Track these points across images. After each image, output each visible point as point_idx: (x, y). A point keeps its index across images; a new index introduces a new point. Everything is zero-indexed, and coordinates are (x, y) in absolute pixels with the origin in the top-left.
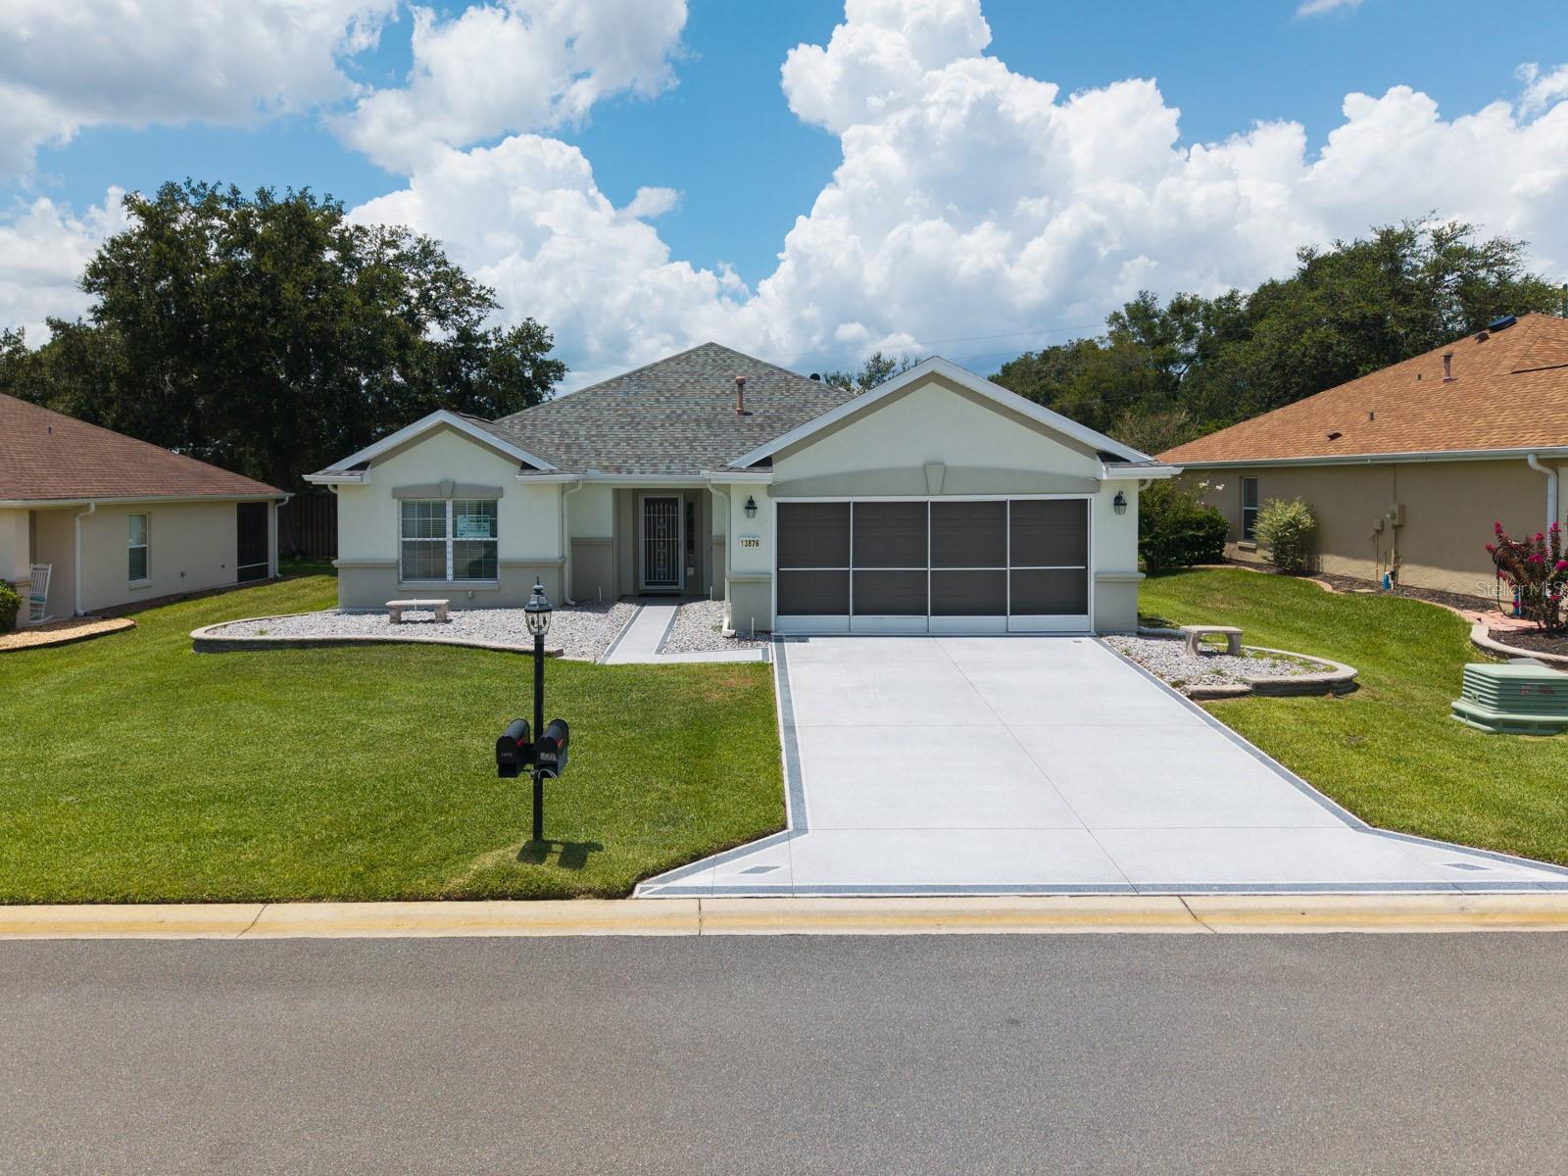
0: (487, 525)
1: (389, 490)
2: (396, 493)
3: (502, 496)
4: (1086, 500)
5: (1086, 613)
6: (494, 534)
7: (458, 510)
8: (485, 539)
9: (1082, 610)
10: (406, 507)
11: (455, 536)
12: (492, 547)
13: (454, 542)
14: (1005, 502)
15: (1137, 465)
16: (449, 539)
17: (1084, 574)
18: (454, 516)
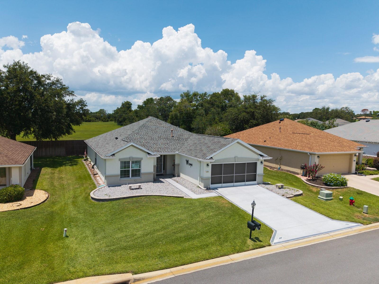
0: (138, 166)
1: (118, 159)
2: (120, 160)
3: (142, 160)
4: (257, 162)
5: (256, 181)
6: (140, 167)
7: (133, 162)
8: (138, 169)
9: (255, 180)
10: (121, 162)
11: (132, 168)
12: (139, 170)
13: (132, 170)
14: (246, 163)
15: (266, 157)
16: (131, 169)
17: (256, 174)
18: (132, 164)
